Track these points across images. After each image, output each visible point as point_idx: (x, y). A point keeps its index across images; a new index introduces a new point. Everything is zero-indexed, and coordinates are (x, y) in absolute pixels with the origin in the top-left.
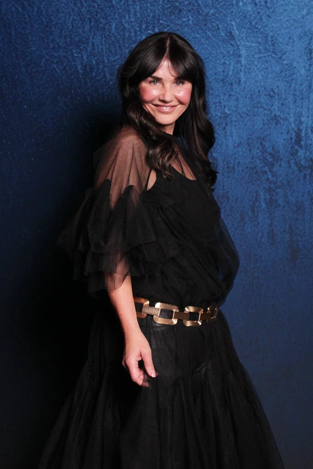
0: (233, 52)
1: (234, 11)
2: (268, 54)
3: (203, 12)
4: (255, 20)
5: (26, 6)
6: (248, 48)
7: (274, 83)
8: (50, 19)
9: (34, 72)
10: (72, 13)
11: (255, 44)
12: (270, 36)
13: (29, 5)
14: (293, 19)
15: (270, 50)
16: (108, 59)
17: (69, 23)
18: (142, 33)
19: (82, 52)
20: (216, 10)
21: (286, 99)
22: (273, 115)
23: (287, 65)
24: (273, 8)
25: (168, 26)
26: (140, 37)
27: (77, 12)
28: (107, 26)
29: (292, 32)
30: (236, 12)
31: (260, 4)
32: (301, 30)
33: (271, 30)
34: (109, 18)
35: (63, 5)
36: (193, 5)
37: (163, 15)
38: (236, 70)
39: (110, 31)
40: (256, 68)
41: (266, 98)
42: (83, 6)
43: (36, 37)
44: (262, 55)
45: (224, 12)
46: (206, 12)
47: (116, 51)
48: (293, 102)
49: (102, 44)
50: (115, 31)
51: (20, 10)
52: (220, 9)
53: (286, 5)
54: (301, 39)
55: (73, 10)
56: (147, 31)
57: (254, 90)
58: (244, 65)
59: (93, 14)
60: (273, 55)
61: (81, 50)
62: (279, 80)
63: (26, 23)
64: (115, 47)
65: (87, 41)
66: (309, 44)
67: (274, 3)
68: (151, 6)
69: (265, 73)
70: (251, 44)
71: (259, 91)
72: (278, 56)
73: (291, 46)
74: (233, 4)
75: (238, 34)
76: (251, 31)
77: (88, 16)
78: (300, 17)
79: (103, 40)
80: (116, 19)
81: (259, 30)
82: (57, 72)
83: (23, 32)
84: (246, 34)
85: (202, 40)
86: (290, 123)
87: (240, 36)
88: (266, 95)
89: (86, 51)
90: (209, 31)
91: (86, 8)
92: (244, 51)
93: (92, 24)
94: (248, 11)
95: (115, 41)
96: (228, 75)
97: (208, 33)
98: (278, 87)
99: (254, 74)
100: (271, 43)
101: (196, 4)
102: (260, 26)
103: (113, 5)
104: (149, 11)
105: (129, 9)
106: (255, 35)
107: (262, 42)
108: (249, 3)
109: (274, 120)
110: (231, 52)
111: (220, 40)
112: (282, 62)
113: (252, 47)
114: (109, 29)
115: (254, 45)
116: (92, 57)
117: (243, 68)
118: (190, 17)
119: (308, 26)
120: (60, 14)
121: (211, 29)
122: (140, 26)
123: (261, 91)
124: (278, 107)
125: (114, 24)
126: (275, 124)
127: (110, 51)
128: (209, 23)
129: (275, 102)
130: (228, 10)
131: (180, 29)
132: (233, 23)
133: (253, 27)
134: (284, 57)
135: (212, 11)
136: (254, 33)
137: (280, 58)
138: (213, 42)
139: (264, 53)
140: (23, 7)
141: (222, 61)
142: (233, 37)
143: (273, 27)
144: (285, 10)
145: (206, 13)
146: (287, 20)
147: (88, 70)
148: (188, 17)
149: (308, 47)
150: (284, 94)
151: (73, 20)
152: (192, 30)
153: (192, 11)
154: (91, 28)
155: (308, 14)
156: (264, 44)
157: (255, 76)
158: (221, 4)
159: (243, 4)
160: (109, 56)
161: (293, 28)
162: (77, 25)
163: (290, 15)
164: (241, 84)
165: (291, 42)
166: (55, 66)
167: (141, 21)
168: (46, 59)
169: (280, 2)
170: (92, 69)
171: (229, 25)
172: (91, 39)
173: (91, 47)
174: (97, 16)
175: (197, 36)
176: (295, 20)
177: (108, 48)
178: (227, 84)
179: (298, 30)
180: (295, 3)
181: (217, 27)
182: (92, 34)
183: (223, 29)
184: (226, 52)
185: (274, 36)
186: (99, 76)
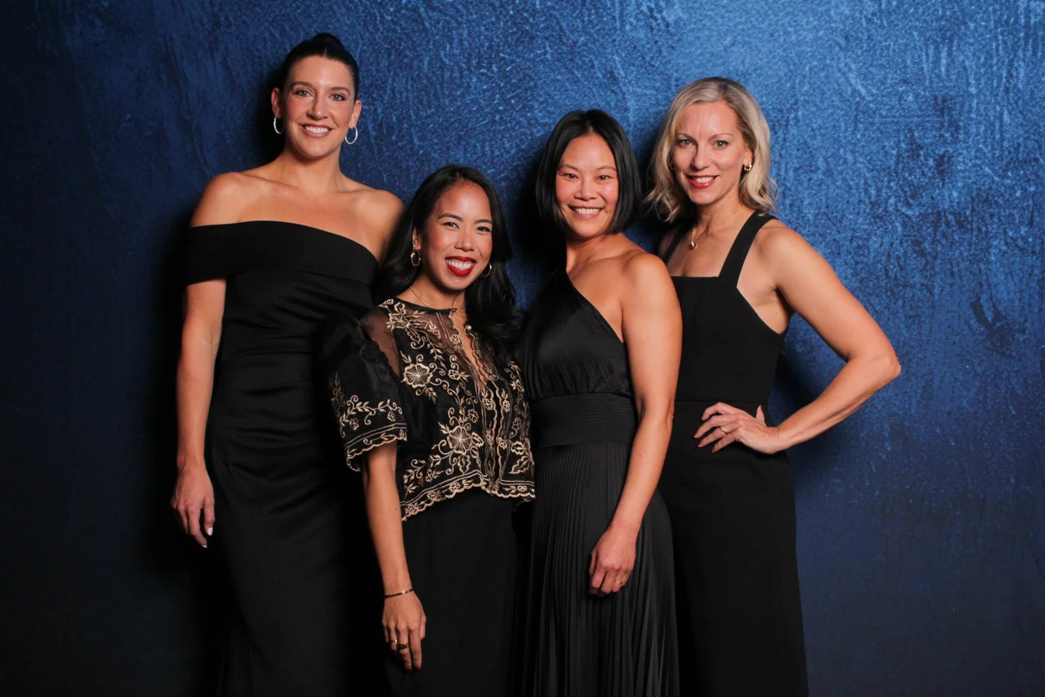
0: (616, 104)
1: (618, 39)
3: (568, 40)
4: (651, 53)
5: (288, 29)
6: (639, 97)
10: (360, 41)
11: (651, 91)
12: (673, 79)
13: (292, 28)
14: (709, 53)
16: (416, 114)
18: (471, 72)
19: (376, 103)
20: (588, 37)
24: (679, 35)
25: (513, 61)
26: (468, 80)
27: (369, 40)
28: (415, 63)
30: (620, 40)
31: (657, 28)
32: (722, 68)
33: (675, 68)
34: (418, 49)
36: (553, 29)
37: (504, 45)
39: (420, 69)
42: (378, 30)
45: (601, 40)
46: (573, 40)
47: (429, 102)
49: (407, 91)
50: (429, 69)
51: (277, 36)
52: (595, 36)
53: (699, 30)
55: (362, 37)
56: (480, 70)
58: (633, 124)
59: (393, 43)
61: (373, 99)
64: (428, 94)
65: (383, 86)
67: (679, 27)
68: (487, 29)
70: (644, 91)
74: (615, 28)
75: (624, 75)
76: (643, 70)
77: (386, 46)
78: (721, 48)
79: (410, 82)
80: (430, 50)
81: (657, 69)
84: (636, 76)
85: (567, 84)
87: (626, 78)
89: (382, 101)
90: (578, 70)
91: (382, 33)
92: (632, 102)
93: (392, 57)
94: (640, 40)
95: (429, 85)
97: (576, 73)
100: (676, 89)
101: (557, 28)
102: (658, 63)
103: (425, 29)
104: (482, 37)
105: (452, 35)
106: (650, 76)
108: (640, 27)
111: (595, 85)
113: (646, 95)
114: (419, 66)
115: (648, 93)
116: (392, 111)
117: (631, 128)
118: (548, 48)
119: (734, 63)
121: (581, 67)
122: (469, 62)
125: (428, 58)
127: (420, 102)
128: (578, 57)
130: (607, 37)
131: (532, 66)
132: (616, 57)
133: (647, 64)
135: (582, 39)
136: (649, 74)
140: (283, 32)
142: (616, 79)
143: (678, 64)
144: (698, 38)
145: (574, 42)
146: (701, 54)
147: (385, 132)
148: (544, 48)
151: (363, 51)
152: (551, 68)
153: (550, 39)
154: (389, 65)
155: (733, 44)
156: (665, 91)
158: (597, 28)
159: (631, 28)
160: (418, 108)
162: (369, 60)
163: (705, 46)
167: (470, 55)
169: (690, 25)
170: (391, 129)
171: (609, 60)
172: (390, 82)
173: (389, 95)
174: (400, 45)
175: (559, 77)
176: (712, 54)
177: (417, 97)
179: (718, 69)
180: (713, 27)
181: (590, 64)
182: (392, 73)
183: (600, 67)
184: (603, 103)
185: (680, 79)
186: (403, 141)
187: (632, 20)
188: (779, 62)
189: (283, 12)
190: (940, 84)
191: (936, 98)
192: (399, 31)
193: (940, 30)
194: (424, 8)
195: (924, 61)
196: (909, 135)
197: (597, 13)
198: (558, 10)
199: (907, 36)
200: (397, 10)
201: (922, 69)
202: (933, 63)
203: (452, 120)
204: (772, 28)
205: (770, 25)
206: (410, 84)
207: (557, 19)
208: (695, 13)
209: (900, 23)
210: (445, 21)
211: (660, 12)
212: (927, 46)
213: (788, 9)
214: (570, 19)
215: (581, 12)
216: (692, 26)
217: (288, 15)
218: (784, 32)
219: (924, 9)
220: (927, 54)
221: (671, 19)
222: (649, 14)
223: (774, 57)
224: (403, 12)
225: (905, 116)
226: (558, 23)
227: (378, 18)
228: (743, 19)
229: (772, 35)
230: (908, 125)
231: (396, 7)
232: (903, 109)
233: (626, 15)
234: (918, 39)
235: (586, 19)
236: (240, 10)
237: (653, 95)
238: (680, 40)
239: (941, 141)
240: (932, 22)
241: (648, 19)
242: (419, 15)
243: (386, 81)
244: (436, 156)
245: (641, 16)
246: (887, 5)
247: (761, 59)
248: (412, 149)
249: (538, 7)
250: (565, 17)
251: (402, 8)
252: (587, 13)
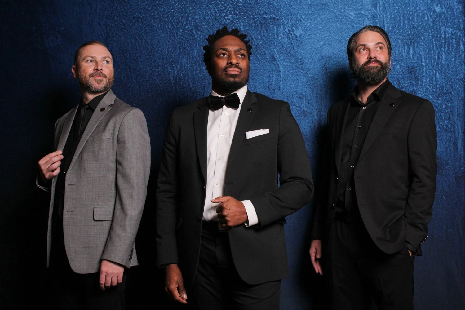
0: (275, 69)
2: (298, 70)
3: (255, 43)
4: (290, 48)
5: (138, 39)
6: (285, 66)
7: (303, 89)
8: (153, 47)
9: (141, 82)
11: (290, 64)
12: (299, 59)
15: (299, 68)
16: (191, 73)
17: (166, 49)
19: (174, 68)
20: (263, 42)
21: (311, 100)
22: (302, 110)
23: (311, 77)
24: (301, 41)
27: (171, 43)
28: (191, 52)
29: (314, 56)
30: (277, 43)
31: (292, 38)
32: (319, 55)
33: (300, 54)
34: (192, 47)
35: (162, 38)
38: (277, 80)
39: (193, 55)
40: (290, 79)
41: (297, 99)
42: (176, 39)
43: (143, 59)
44: (294, 71)
45: (269, 43)
47: (196, 68)
48: (315, 102)
49: (187, 63)
50: (196, 55)
51: (134, 41)
52: (266, 41)
53: (310, 39)
54: (319, 61)
55: (169, 42)
57: (289, 94)
58: (282, 77)
59: (182, 44)
60: (302, 71)
61: (173, 67)
62: (306, 87)
63: (137, 50)
64: (196, 65)
65: (177, 62)
66: (325, 64)
67: (301, 38)
69: (296, 82)
70: (287, 64)
71: (293, 95)
72: (305, 72)
73: (313, 65)
74: (274, 38)
75: (278, 57)
76: (287, 55)
77: (178, 45)
78: (319, 46)
79: (189, 60)
80: (197, 47)
81: (292, 55)
82: (157, 82)
83: (135, 55)
84: (283, 57)
85: (255, 61)
86: (313, 116)
88: (297, 97)
89: (177, 68)
90: (259, 55)
91: (177, 40)
92: (282, 68)
93: (181, 50)
94: (285, 43)
95: (197, 61)
96: (272, 84)
97: (258, 56)
98: (305, 92)
99: (289, 83)
100: (300, 63)
102: (293, 52)
103: (195, 38)
106: (289, 58)
107: (294, 62)
108: (285, 37)
109: (303, 114)
110: (274, 69)
111: (266, 61)
112: (308, 76)
113: (288, 65)
114: (192, 54)
115: (289, 64)
116: (181, 72)
117: (282, 79)
119: (324, 52)
120: (160, 44)
121: (261, 54)
123: (294, 95)
124: (306, 105)
125: (196, 50)
126: (303, 117)
127: (193, 68)
128: (259, 50)
129: (303, 101)
130: (271, 42)
132: (275, 50)
133: (288, 53)
134: (309, 72)
135: (261, 42)
136: (289, 57)
137: (306, 73)
138: (261, 62)
139: (295, 70)
140: (136, 40)
141: (268, 74)
142: (275, 59)
143: (301, 53)
144: (309, 42)
145: (257, 44)
146: (311, 49)
147: (178, 81)
149: (324, 66)
150: (309, 96)
151: (169, 48)
154: (180, 53)
155: (324, 45)
156: (296, 64)
157: (289, 84)
158: (267, 38)
159: (281, 38)
160: (192, 71)
161: (314, 53)
162: (171, 51)
163: (312, 45)
164: (281, 89)
165: (313, 63)
166: (155, 78)
168: (150, 73)
169: (306, 37)
170: (180, 79)
171: (272, 51)
172: (180, 60)
173: (180, 65)
174: (185, 45)
176: (315, 49)
177: (191, 66)
178: (271, 90)
179: (317, 55)
180: (315, 38)
181: (264, 53)
182: (181, 57)
183: (268, 54)
184: (270, 69)
185: (302, 59)
186: (185, 84)
187: (281, 35)
188: (343, 52)
189: (136, 32)
190: (410, 62)
191: (409, 67)
192: (184, 39)
193: (409, 39)
194: (195, 30)
195: (403, 52)
196: (398, 82)
197: (267, 32)
198: (251, 31)
199: (396, 42)
200: (184, 31)
201: (403, 55)
202: (407, 53)
203: (206, 76)
204: (340, 38)
205: (339, 37)
206: (188, 61)
207: (250, 34)
208: (308, 32)
209: (393, 36)
210: (203, 35)
211: (293, 31)
212: (404, 46)
213: (346, 31)
214: (256, 34)
215: (260, 32)
216: (307, 37)
217: (138, 33)
218: (345, 40)
219: (402, 31)
220: (404, 49)
221: (298, 34)
222: (288, 32)
223: (341, 50)
224: (186, 31)
225: (396, 75)
226: (251, 36)
227: (176, 34)
228: (328, 34)
229: (340, 41)
230: (397, 78)
231: (183, 29)
232: (395, 71)
233: (279, 33)
234: (400, 43)
235: (262, 34)
236: (118, 30)
237: (291, 66)
238: (302, 43)
239: (411, 85)
240: (406, 36)
241: (288, 34)
242: (193, 33)
243: (178, 60)
244: (199, 90)
245: (285, 33)
246: (387, 29)
247: (336, 51)
248: (189, 87)
249: (242, 29)
250: (253, 33)
251: (185, 30)
252: (263, 32)
